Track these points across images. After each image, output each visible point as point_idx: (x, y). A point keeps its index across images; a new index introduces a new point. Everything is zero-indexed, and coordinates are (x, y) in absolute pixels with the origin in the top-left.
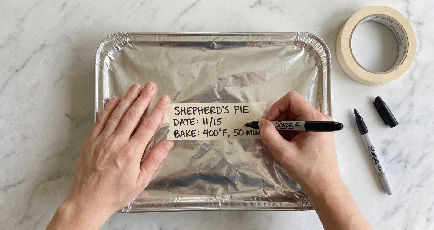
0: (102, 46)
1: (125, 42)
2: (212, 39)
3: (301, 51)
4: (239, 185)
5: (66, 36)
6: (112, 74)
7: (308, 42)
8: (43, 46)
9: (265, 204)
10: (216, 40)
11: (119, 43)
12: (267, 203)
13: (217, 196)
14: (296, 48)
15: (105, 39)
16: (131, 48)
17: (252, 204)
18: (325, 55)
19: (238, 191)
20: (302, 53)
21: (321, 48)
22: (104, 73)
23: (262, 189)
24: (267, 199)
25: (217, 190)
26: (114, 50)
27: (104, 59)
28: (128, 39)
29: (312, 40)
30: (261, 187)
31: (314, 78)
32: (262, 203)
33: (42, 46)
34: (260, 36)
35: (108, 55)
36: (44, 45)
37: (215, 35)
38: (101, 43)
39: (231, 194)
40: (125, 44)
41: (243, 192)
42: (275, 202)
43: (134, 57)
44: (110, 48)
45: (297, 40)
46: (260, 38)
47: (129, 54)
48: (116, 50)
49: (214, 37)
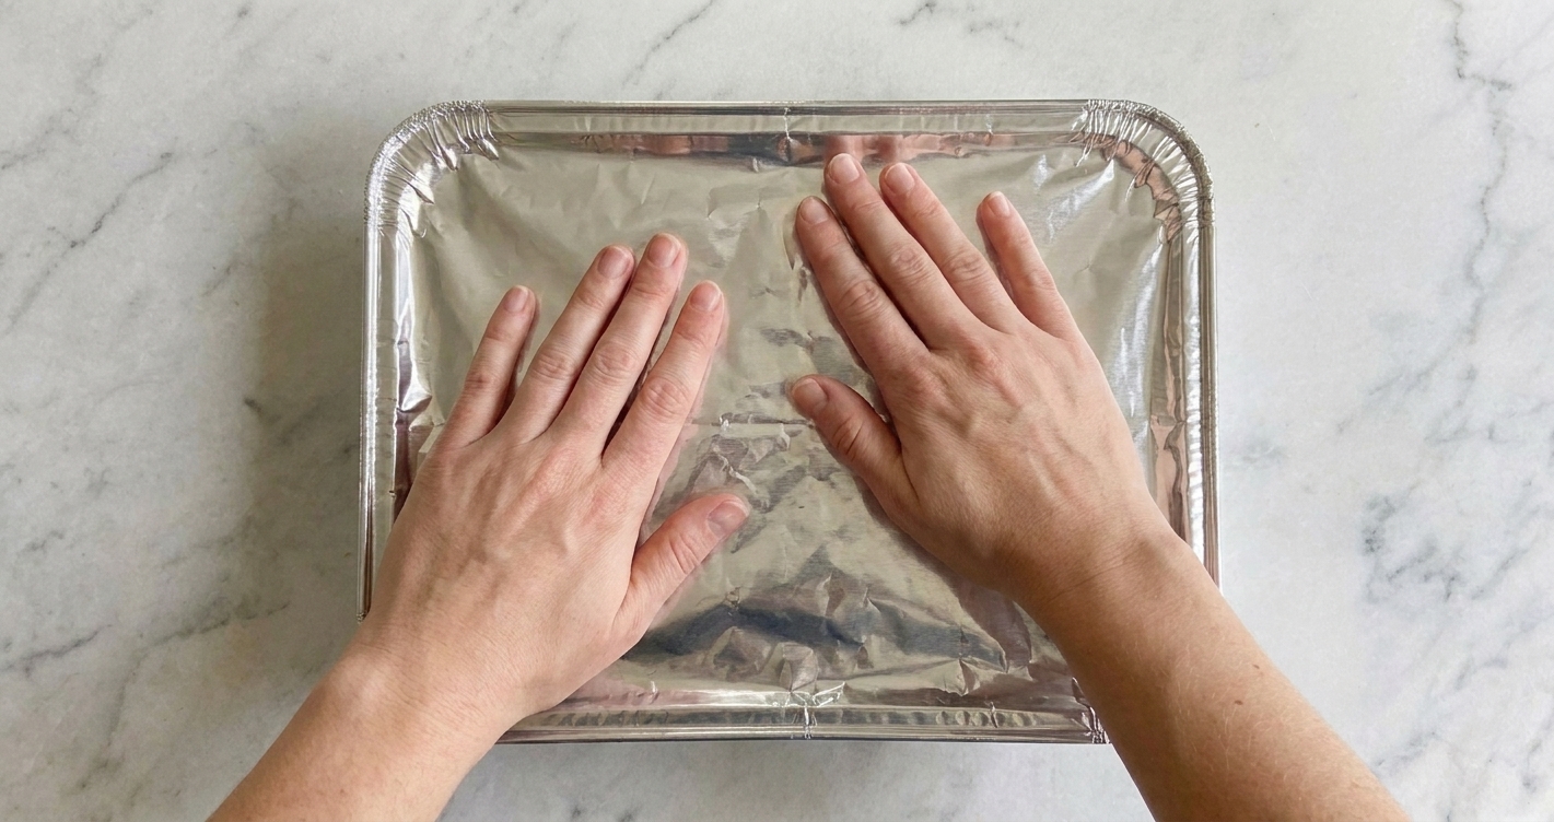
0: (391, 149)
1: (473, 135)
2: (783, 124)
3: (1101, 168)
4: (875, 646)
5: (247, 124)
6: (427, 247)
7: (1130, 134)
8: (166, 156)
9: (967, 716)
10: (800, 129)
11: (451, 140)
12: (976, 714)
13: (795, 685)
14: (1085, 156)
15: (403, 126)
16: (497, 159)
17: (921, 719)
18: (1193, 181)
19: (869, 670)
20: (1109, 172)
21: (1179, 156)
22: (397, 245)
23: (957, 662)
24: (974, 700)
25: (795, 666)
26: (434, 163)
27: (399, 195)
28: (483, 126)
29: (1145, 130)
30: (954, 655)
31: (1151, 264)
32: (958, 713)
33: (162, 157)
34: (956, 117)
35: (413, 182)
36: (168, 155)
37: (794, 111)
38: (387, 140)
39: (844, 679)
40: (474, 141)
41: (888, 672)
42: (1005, 713)
43: (503, 189)
44: (418, 156)
45: (1089, 130)
46: (956, 123)
47: (486, 180)
48: (442, 165)
49: (793, 118)
